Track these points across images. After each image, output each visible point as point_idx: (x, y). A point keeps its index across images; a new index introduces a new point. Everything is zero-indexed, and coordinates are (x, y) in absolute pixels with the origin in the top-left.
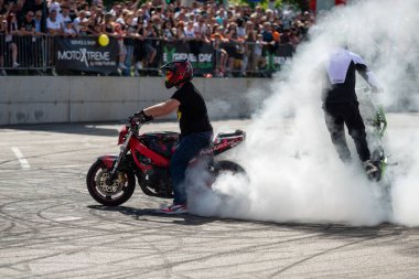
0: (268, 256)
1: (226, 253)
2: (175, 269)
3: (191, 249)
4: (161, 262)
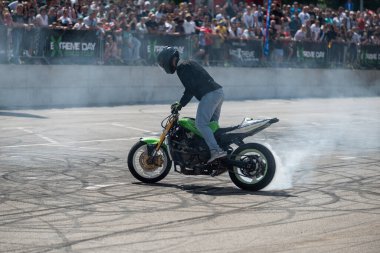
0: (160, 236)
1: (121, 232)
2: (74, 247)
3: (87, 229)
4: (60, 241)
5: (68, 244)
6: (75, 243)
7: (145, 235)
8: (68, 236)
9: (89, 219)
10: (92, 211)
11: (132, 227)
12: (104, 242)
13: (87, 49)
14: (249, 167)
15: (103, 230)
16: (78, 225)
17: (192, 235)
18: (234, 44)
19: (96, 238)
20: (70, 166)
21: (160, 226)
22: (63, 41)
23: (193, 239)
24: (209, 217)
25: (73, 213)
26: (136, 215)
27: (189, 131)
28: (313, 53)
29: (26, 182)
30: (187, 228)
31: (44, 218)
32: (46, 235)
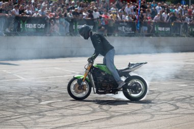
9: (42, 120)
10: (44, 116)
11: (65, 124)
13: (40, 27)
15: (50, 126)
16: (36, 123)
18: (121, 24)
20: (31, 92)
21: (81, 124)
22: (27, 23)
24: (108, 119)
25: (34, 117)
26: (68, 117)
27: (103, 71)
28: (164, 28)
30: (96, 124)
31: (18, 120)
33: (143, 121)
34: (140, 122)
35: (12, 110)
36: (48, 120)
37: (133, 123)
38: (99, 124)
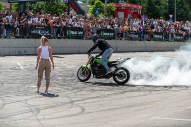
0: (105, 99)
3: (79, 97)
4: (70, 101)
5: (72, 102)
6: (75, 101)
7: (100, 99)
8: (72, 99)
9: (79, 93)
10: (81, 90)
11: (95, 96)
12: (85, 101)
14: (120, 76)
15: (84, 97)
16: (76, 95)
17: (116, 99)
19: (83, 100)
20: (73, 75)
21: (105, 96)
22: (71, 31)
23: (116, 101)
25: (74, 91)
26: (97, 92)
27: (98, 63)
28: (158, 36)
29: (57, 80)
30: (114, 97)
31: (64, 93)
32: (64, 99)
33: (144, 95)
34: (143, 95)
35: (61, 87)
36: (84, 93)
37: (138, 96)
38: (116, 96)
